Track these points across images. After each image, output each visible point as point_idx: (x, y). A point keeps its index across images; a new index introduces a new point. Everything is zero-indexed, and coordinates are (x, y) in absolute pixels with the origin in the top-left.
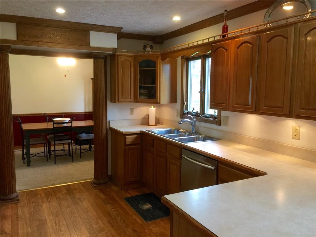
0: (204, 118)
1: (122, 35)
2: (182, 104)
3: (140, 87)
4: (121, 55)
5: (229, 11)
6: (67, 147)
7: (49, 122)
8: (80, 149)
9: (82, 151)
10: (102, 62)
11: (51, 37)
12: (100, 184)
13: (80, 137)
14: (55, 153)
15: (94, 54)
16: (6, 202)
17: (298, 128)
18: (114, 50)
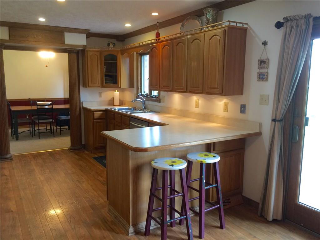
0: (150, 98)
1: (90, 35)
2: (138, 88)
3: (106, 76)
4: (90, 51)
5: (160, 23)
6: (49, 128)
7: (33, 105)
8: (60, 128)
9: (62, 129)
10: (75, 55)
11: (34, 37)
12: (75, 149)
13: (60, 118)
14: (39, 131)
15: (68, 49)
16: (3, 160)
17: (197, 101)
18: (84, 46)
